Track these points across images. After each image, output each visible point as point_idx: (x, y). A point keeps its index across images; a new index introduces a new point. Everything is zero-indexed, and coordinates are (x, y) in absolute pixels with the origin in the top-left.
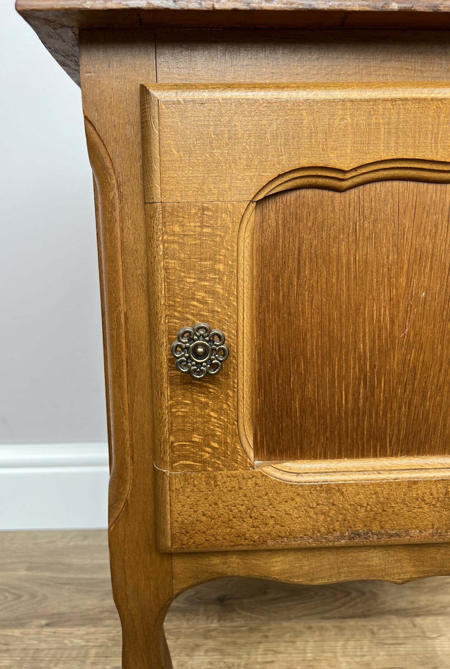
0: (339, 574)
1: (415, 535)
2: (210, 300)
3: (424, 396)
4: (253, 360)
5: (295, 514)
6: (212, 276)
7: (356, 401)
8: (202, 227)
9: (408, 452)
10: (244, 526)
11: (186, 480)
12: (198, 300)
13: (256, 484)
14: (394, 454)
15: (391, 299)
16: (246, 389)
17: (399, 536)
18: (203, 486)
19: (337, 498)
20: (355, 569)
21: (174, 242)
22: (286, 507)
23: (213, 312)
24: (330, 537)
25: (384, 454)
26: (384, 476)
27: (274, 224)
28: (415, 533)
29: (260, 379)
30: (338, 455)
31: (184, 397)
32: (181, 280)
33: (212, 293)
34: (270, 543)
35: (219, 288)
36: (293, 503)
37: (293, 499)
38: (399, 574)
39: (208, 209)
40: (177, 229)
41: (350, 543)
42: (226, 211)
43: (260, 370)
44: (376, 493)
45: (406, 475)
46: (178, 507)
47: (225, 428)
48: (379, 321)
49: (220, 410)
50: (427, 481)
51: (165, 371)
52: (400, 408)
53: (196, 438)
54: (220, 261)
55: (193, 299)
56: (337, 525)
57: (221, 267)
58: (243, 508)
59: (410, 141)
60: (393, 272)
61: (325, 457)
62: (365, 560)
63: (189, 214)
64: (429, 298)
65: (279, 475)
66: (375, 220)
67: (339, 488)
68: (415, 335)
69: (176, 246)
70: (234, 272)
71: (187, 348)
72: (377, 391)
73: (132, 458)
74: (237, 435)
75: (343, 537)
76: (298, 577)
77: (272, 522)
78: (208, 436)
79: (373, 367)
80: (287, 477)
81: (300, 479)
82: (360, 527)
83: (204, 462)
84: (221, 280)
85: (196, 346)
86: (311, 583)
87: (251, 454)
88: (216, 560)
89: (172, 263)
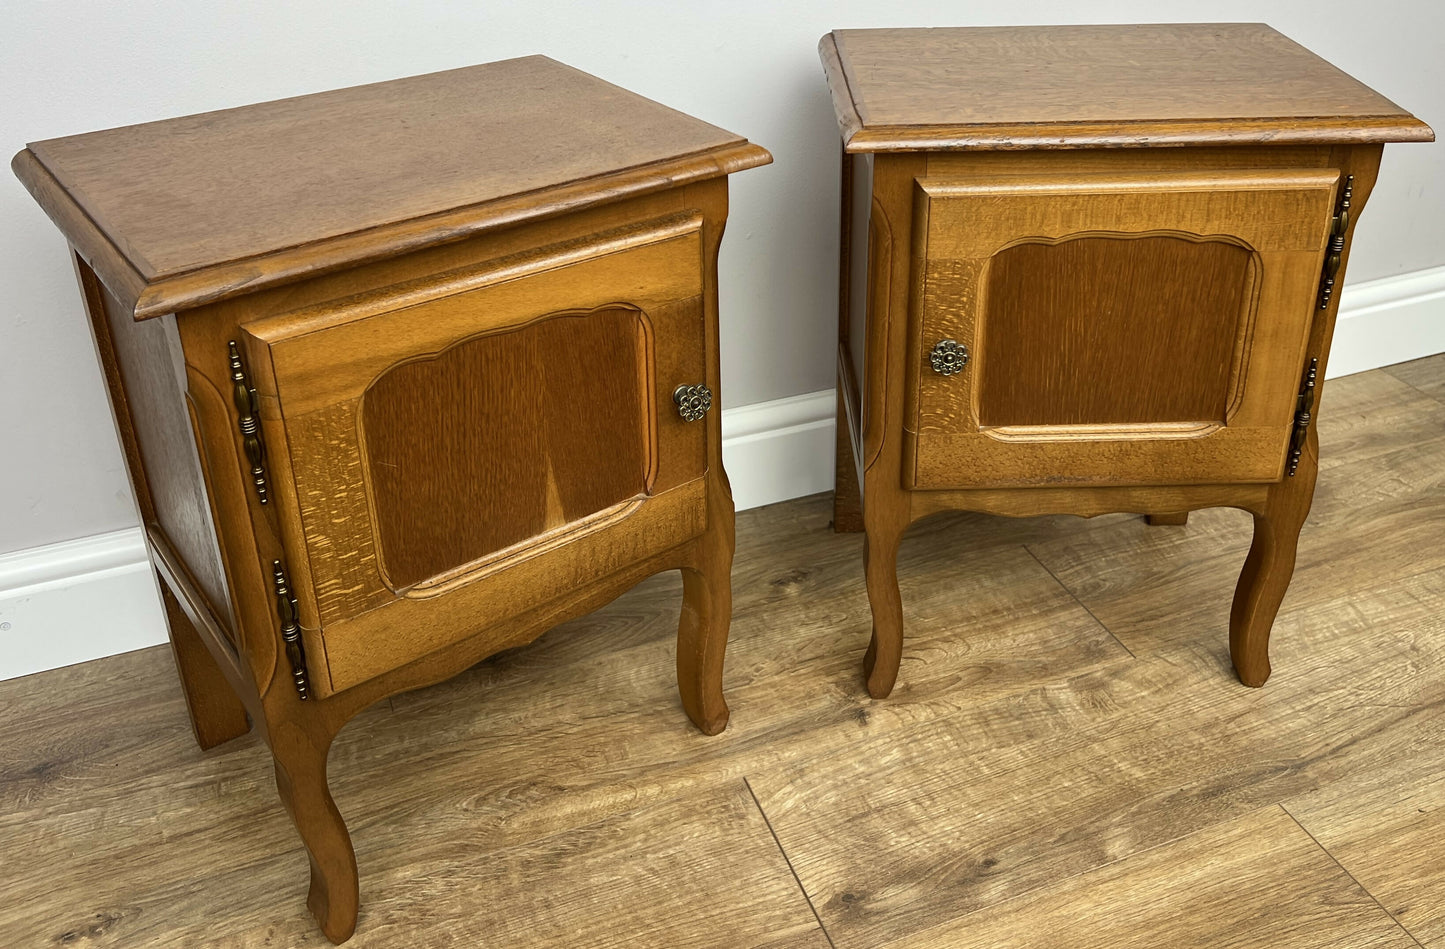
0: (1039, 509)
1: (1097, 480)
2: (955, 320)
3: (1108, 381)
4: (983, 358)
5: (1007, 463)
6: (958, 305)
7: (1057, 384)
8: (953, 274)
9: (1095, 421)
10: (970, 472)
11: (930, 439)
12: (947, 321)
13: (980, 442)
14: (1084, 422)
15: (1085, 316)
16: (977, 378)
17: (1084, 480)
18: (941, 444)
19: (1039, 453)
20: (1052, 506)
21: (933, 284)
22: (1001, 458)
23: (957, 328)
24: (1032, 480)
25: (1076, 422)
26: (1075, 437)
27: (1003, 266)
28: (1096, 478)
29: (986, 369)
30: (1042, 423)
31: (933, 384)
32: (936, 308)
33: (957, 316)
34: (988, 483)
35: (963, 313)
36: (1006, 456)
37: (1006, 453)
38: (1087, 510)
39: (958, 263)
40: (936, 275)
41: (1048, 485)
42: (971, 264)
43: (987, 364)
44: (1068, 450)
45: (1092, 437)
46: (921, 458)
47: (960, 405)
48: (1076, 330)
49: (957, 393)
50: (1106, 442)
51: (919, 366)
52: (1089, 390)
53: (939, 411)
54: (964, 296)
55: (944, 320)
56: (1038, 472)
57: (965, 299)
58: (969, 459)
59: (1100, 220)
60: (1088, 297)
61: (1032, 424)
62: (1061, 499)
63: (945, 266)
64: (1114, 314)
65: (997, 436)
66: (1076, 264)
67: (1041, 446)
68: (1103, 339)
69: (934, 286)
70: (972, 302)
71: (941, 357)
72: (1073, 379)
73: (886, 422)
74: (968, 409)
75: (1042, 480)
76: (1007, 511)
77: (990, 469)
78: (948, 410)
79: (1070, 361)
80: (1003, 438)
81: (1012, 439)
82: (1055, 474)
83: (944, 427)
84: (964, 307)
85: (947, 356)
86: (1016, 515)
87: (978, 422)
88: (945, 497)
89: (931, 297)
